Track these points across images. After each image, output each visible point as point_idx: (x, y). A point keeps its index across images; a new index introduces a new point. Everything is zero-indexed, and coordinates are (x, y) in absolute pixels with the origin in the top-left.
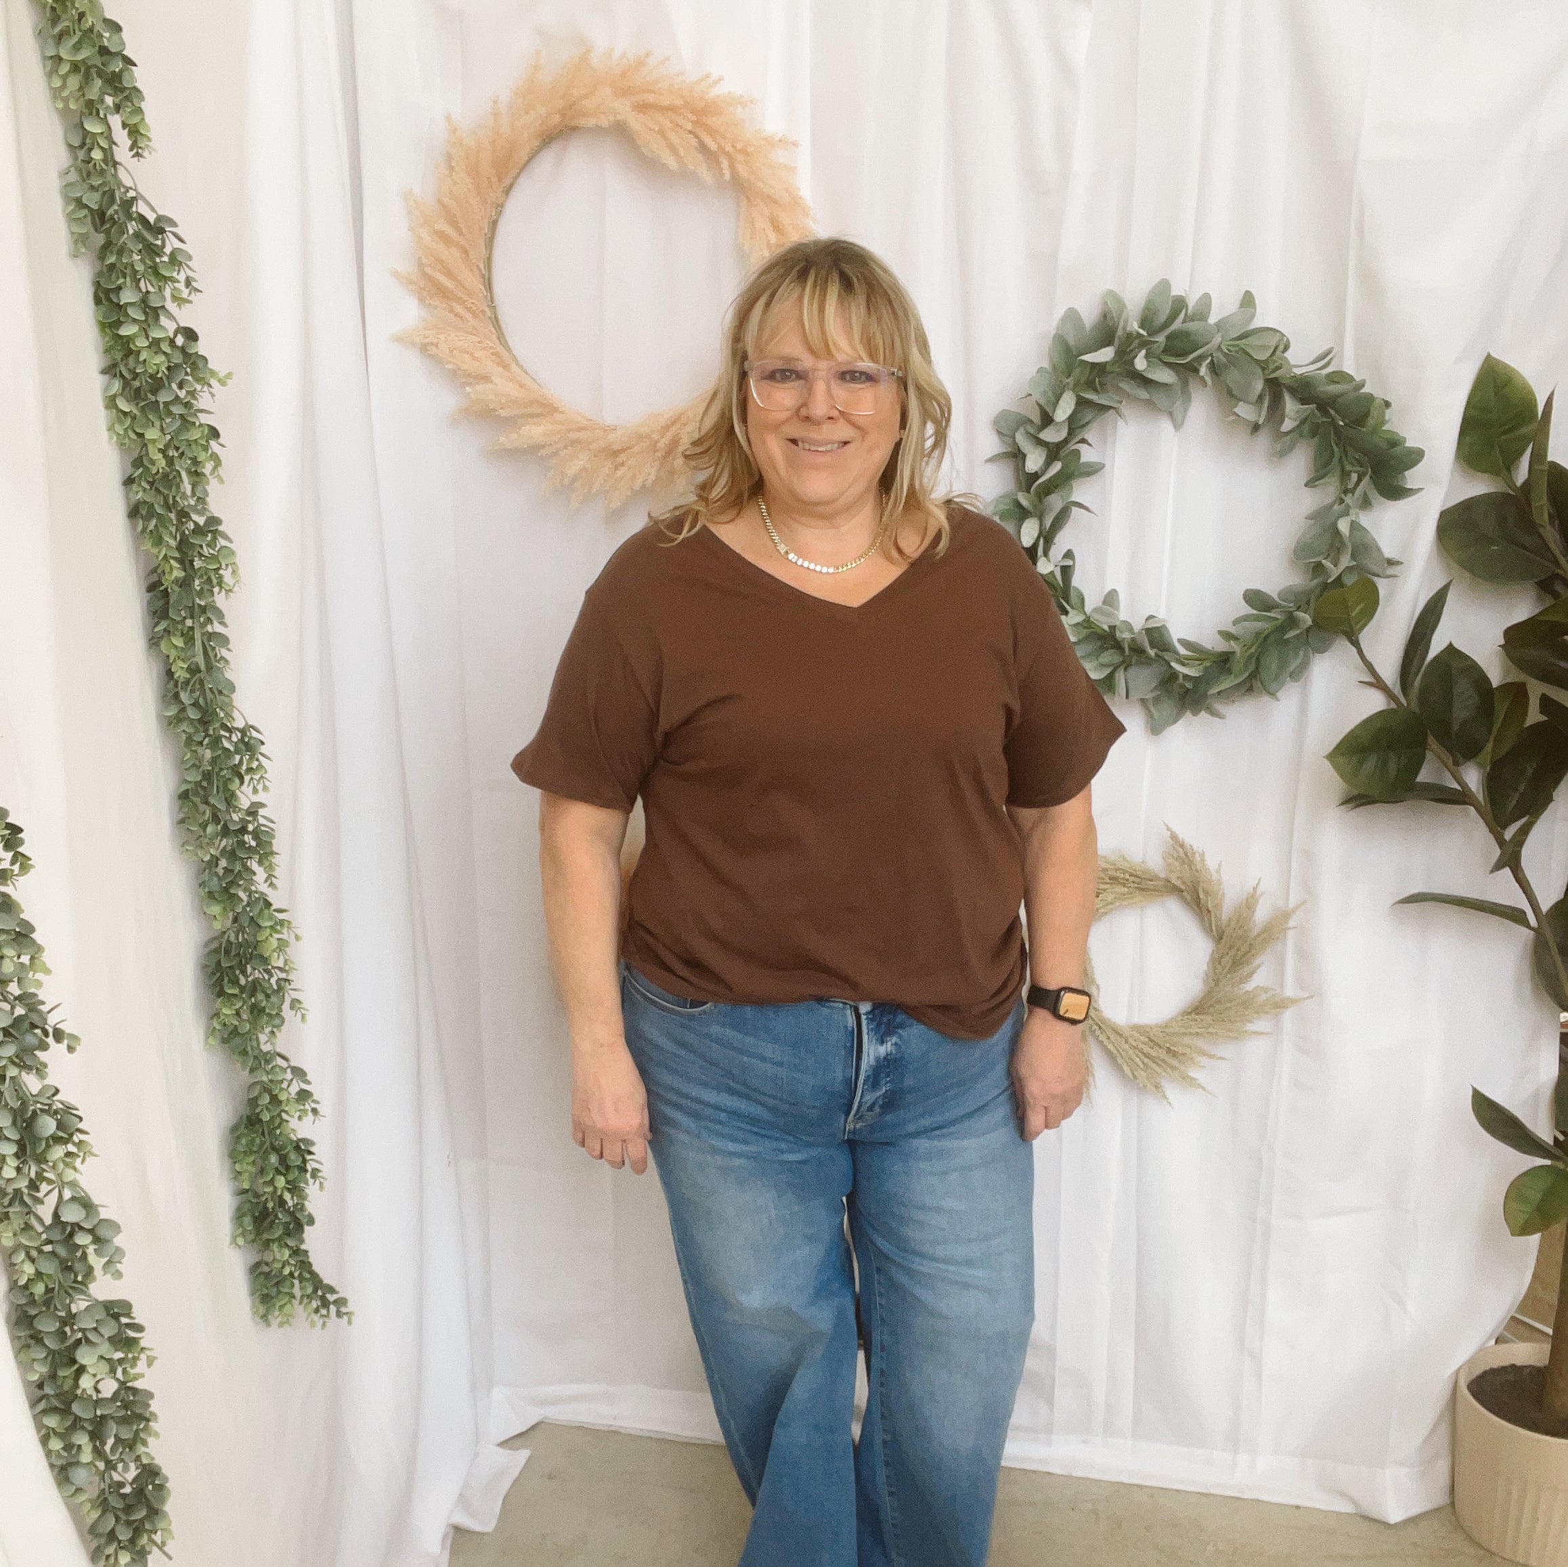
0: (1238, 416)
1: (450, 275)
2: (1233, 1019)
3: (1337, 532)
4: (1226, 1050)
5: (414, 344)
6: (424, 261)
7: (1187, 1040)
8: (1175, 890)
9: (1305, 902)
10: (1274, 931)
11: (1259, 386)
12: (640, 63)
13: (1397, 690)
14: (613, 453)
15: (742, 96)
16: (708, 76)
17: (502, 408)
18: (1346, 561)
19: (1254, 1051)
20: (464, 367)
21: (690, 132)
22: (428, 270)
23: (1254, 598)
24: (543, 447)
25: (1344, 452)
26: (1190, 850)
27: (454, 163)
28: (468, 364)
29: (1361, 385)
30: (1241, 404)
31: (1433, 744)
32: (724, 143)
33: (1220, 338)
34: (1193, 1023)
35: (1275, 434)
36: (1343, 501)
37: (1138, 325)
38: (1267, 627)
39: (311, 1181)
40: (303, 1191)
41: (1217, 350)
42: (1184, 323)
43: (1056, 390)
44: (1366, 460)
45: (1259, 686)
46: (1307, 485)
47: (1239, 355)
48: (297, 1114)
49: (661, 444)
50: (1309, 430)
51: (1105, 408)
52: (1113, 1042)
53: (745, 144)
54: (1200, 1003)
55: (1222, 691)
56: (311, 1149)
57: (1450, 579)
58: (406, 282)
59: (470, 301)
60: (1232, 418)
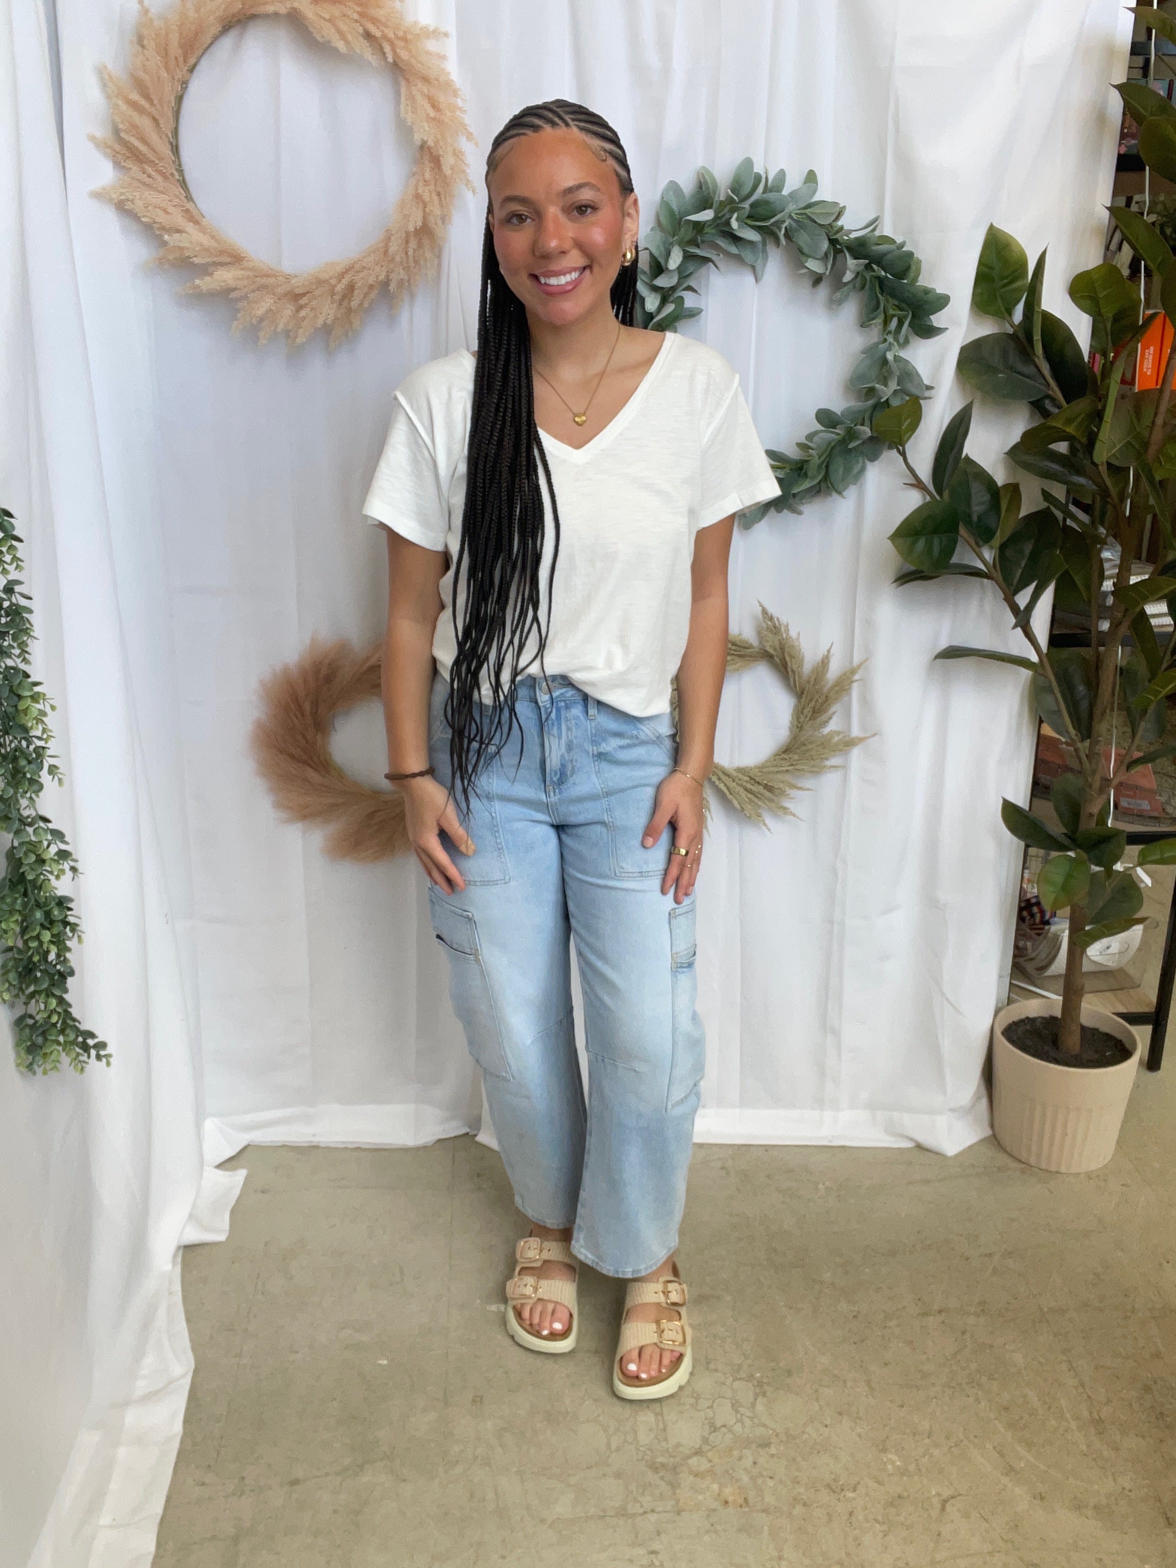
0: (808, 268)
1: (142, 139)
2: (815, 757)
3: (885, 361)
4: (809, 783)
5: (110, 200)
6: (121, 126)
7: (779, 776)
8: (766, 656)
9: (867, 659)
10: (843, 685)
11: (825, 245)
13: (931, 488)
14: (295, 297)
17: (196, 256)
18: (893, 385)
19: (829, 782)
20: (158, 220)
21: (356, 21)
22: (123, 135)
23: (825, 417)
24: (234, 289)
25: (887, 300)
26: (777, 623)
27: (146, 42)
28: (161, 218)
29: (902, 245)
30: (810, 260)
31: (962, 530)
32: (386, 31)
33: (791, 207)
34: (783, 762)
35: (838, 284)
36: (885, 340)
37: (732, 192)
38: (833, 440)
39: (70, 934)
40: (65, 944)
41: (790, 217)
42: (764, 192)
43: (667, 246)
44: (904, 306)
45: (828, 487)
46: (861, 326)
47: (806, 221)
48: (56, 873)
49: (339, 288)
50: (860, 283)
51: (706, 260)
52: (723, 782)
53: (405, 32)
54: (788, 746)
55: (798, 493)
56: (70, 906)
57: (971, 400)
58: (100, 145)
59: (161, 164)
60: (804, 271)
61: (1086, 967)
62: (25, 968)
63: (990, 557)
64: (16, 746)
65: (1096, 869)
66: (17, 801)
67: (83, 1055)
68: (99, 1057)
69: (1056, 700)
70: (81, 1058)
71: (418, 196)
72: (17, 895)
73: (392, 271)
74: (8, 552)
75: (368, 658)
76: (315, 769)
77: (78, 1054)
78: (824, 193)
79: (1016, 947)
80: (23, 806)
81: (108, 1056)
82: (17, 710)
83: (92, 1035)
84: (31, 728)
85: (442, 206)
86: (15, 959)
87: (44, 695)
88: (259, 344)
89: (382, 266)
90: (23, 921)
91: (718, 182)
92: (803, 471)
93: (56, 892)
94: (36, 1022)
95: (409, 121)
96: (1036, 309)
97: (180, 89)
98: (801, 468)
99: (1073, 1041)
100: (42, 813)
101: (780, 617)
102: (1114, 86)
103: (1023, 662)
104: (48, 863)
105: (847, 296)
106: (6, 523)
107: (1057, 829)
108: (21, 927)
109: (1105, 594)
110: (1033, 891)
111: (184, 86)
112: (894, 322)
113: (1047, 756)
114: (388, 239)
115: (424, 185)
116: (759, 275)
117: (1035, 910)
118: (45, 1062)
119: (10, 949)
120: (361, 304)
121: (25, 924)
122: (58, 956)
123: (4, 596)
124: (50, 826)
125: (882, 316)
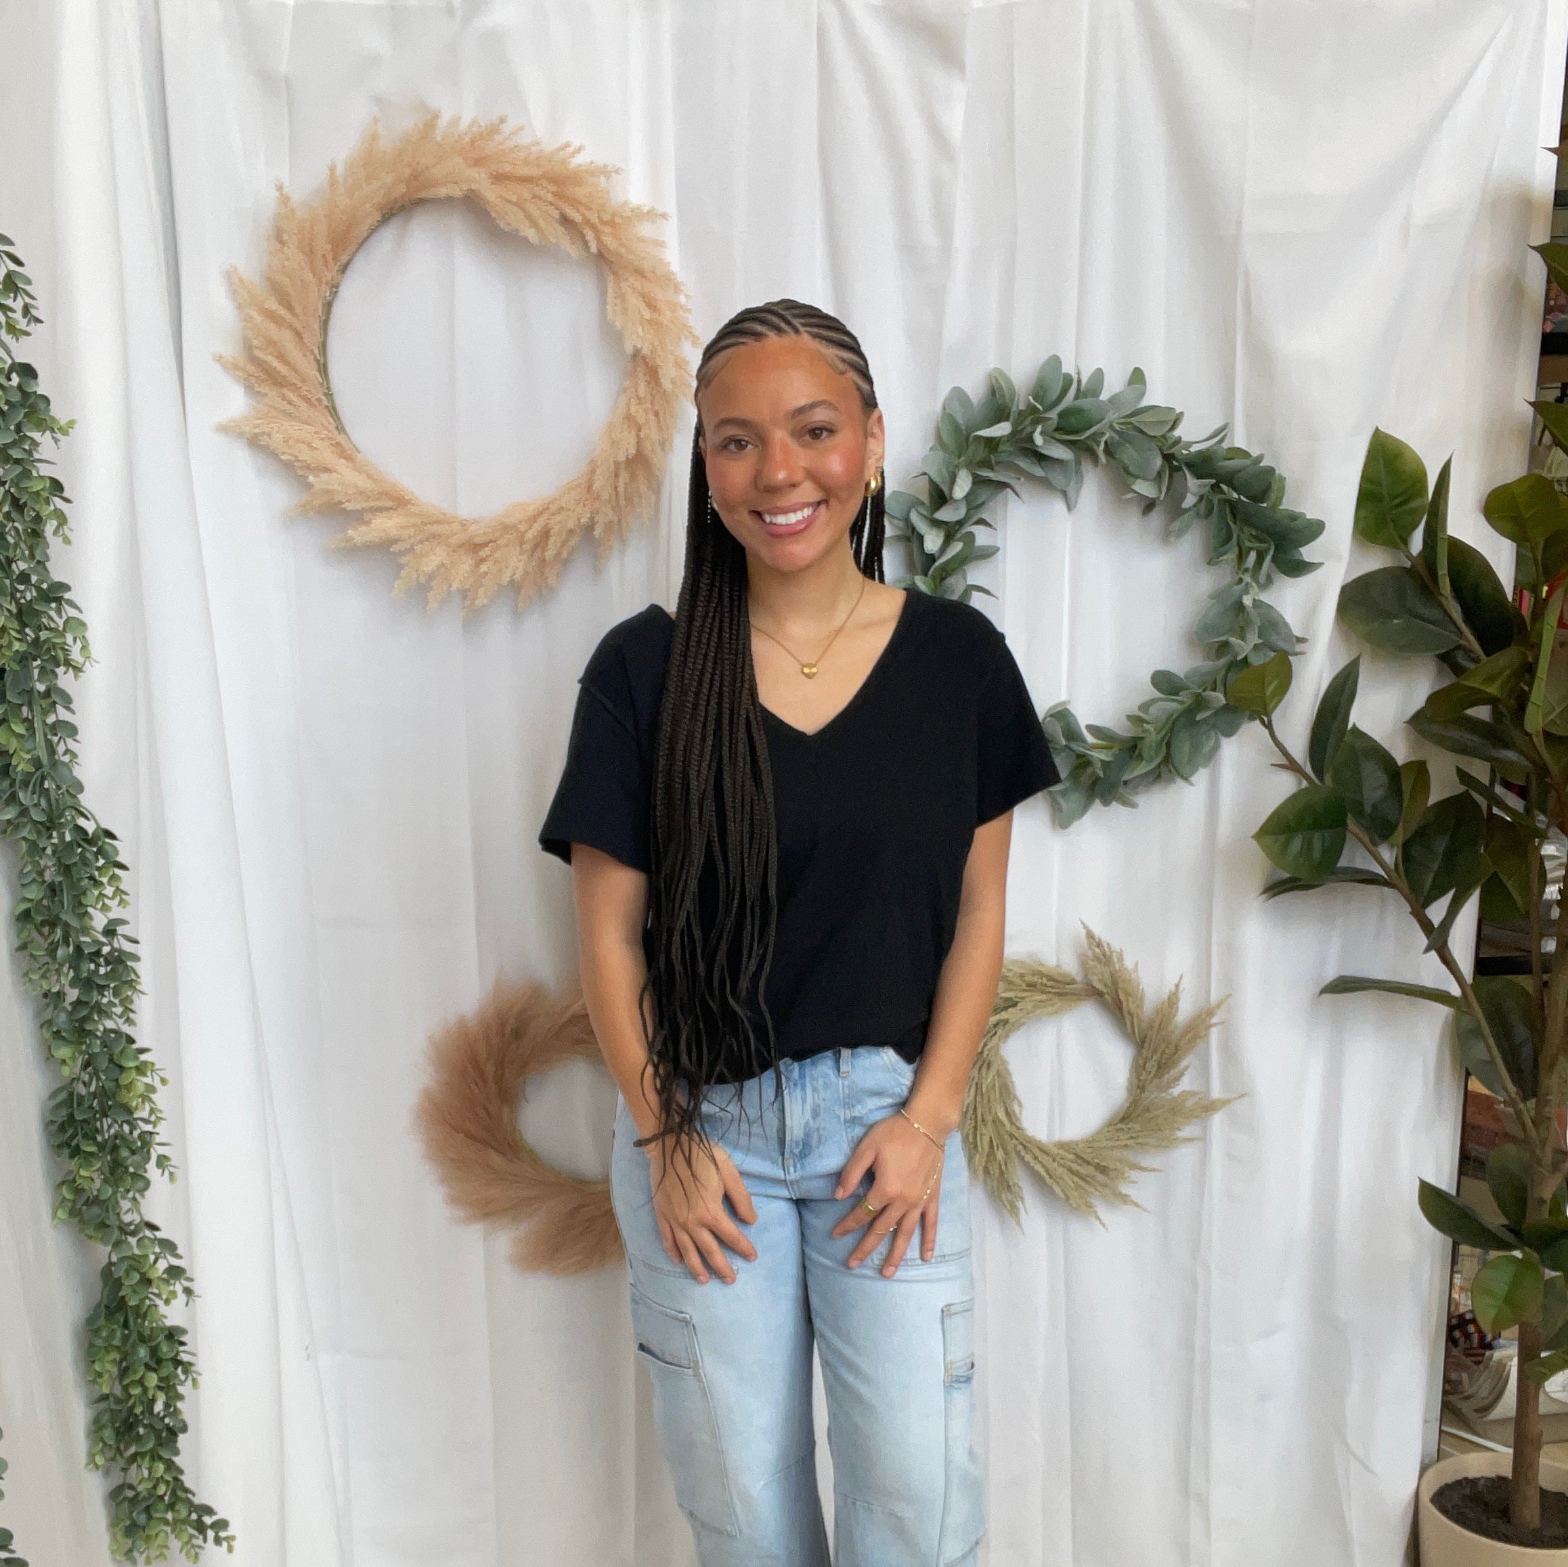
0: (1136, 492)
1: (282, 358)
2: (1163, 1127)
3: (1240, 607)
5: (241, 435)
6: (255, 342)
7: (1116, 1153)
8: (1094, 994)
9: (1228, 997)
10: (1198, 1029)
11: (1158, 462)
12: (493, 130)
13: (1309, 770)
14: (473, 547)
15: (605, 166)
16: (567, 145)
17: (348, 501)
18: (1253, 639)
19: (1183, 1157)
20: (301, 457)
21: (551, 204)
22: (257, 353)
23: (1164, 682)
24: (396, 541)
25: (1241, 530)
26: (1106, 949)
27: (285, 237)
28: (306, 455)
29: (1260, 458)
30: (1138, 481)
31: (1352, 824)
32: (588, 214)
33: (1112, 416)
34: (1121, 1134)
35: (1175, 511)
36: (1241, 580)
37: (1034, 399)
38: (1175, 711)
39: (182, 1377)
40: (176, 1390)
41: (1111, 427)
42: (1077, 397)
43: (951, 469)
44: (1265, 536)
45: (1170, 771)
46: (1209, 563)
47: (1133, 432)
48: (164, 1297)
49: (530, 535)
50: (1205, 508)
51: (1005, 485)
52: (1040, 1162)
53: (613, 215)
54: (1126, 1113)
55: (1133, 779)
56: (182, 1339)
57: (1357, 654)
58: (231, 367)
59: (304, 388)
60: (1130, 495)
61: (1544, 1407)
62: (125, 1421)
63: (1391, 857)
64: (117, 1131)
65: (1549, 1274)
66: (117, 1202)
67: (197, 1538)
68: (218, 1541)
69: (1487, 1049)
70: (195, 1542)
71: (629, 418)
72: (116, 1327)
73: (598, 513)
74: (109, 883)
75: (567, 1007)
76: (501, 1153)
77: (192, 1536)
78: (1156, 396)
79: (1446, 1380)
80: (124, 1210)
81: (229, 1539)
82: (118, 1086)
83: (209, 1511)
84: (136, 1108)
85: (660, 429)
86: (112, 1410)
87: (153, 1064)
88: (428, 608)
89: (584, 506)
90: (121, 1361)
91: (1016, 388)
92: (1137, 752)
93: (165, 1320)
94: (138, 1494)
95: (618, 324)
96: (1440, 535)
97: (328, 294)
98: (1134, 747)
99: (1530, 1513)
100: (148, 1218)
101: (1112, 943)
102: (1533, 248)
103: (1440, 996)
104: (155, 1283)
105: (1188, 527)
106: (107, 847)
107: (1494, 1219)
108: (120, 1369)
109: (1550, 904)
110: (1465, 1303)
111: (334, 290)
112: (1253, 556)
113: (1478, 1120)
114: (593, 472)
115: (638, 404)
116: (1072, 504)
117: (1471, 1328)
118: (148, 1548)
119: (105, 1398)
120: (559, 554)
121: (124, 1364)
122: (167, 1405)
123: (104, 940)
124: (159, 1235)
125: (1236, 550)
